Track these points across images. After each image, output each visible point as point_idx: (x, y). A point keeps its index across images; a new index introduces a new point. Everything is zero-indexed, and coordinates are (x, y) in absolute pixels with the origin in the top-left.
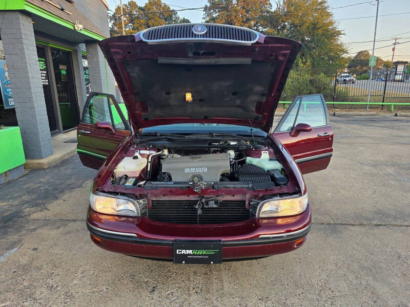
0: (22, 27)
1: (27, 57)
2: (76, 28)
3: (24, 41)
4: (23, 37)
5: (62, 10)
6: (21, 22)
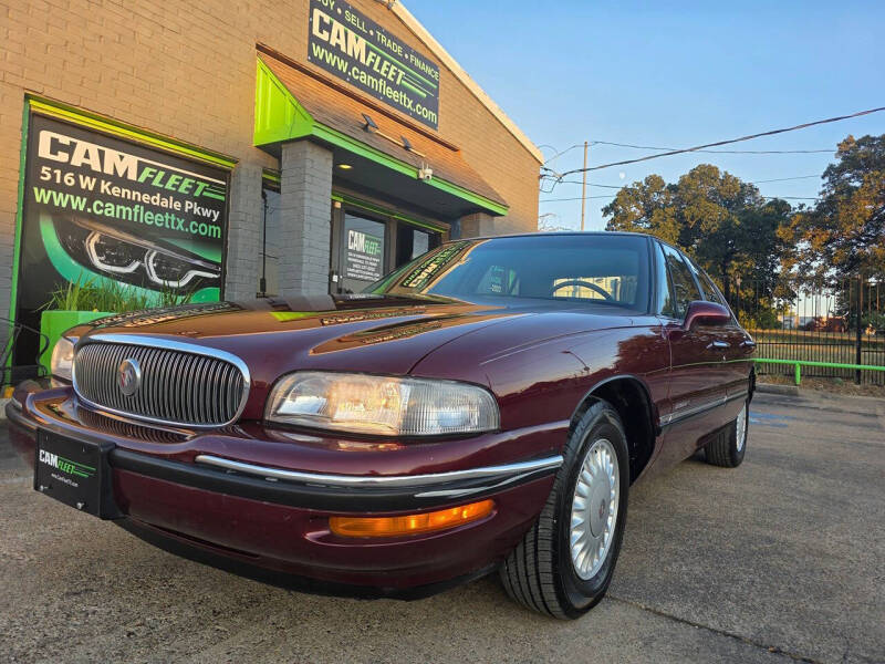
0: (308, 164)
1: (307, 212)
2: (421, 176)
3: (307, 185)
4: (307, 178)
5: (406, 148)
6: (309, 156)
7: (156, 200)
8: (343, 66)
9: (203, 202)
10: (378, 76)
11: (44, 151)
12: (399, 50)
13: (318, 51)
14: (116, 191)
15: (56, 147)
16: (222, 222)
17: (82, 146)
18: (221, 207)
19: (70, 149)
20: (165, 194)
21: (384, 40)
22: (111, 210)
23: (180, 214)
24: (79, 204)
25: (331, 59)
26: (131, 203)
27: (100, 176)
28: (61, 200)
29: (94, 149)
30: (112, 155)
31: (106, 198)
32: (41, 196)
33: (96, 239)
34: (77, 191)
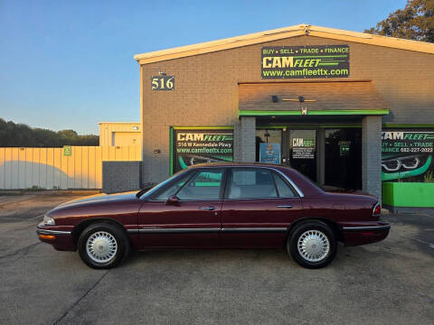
5: (301, 101)
7: (210, 145)
8: (280, 73)
9: (225, 142)
10: (302, 69)
11: (179, 138)
12: (316, 51)
13: (266, 74)
14: (198, 145)
15: (182, 137)
16: (232, 147)
17: (188, 135)
18: (232, 142)
19: (185, 136)
20: (212, 142)
21: (305, 50)
22: (197, 151)
23: (217, 147)
24: (188, 151)
25: (273, 73)
26: (202, 147)
27: (193, 142)
28: (183, 151)
29: (191, 135)
30: (196, 135)
31: (195, 147)
32: (179, 151)
33: (193, 159)
34: (187, 147)
